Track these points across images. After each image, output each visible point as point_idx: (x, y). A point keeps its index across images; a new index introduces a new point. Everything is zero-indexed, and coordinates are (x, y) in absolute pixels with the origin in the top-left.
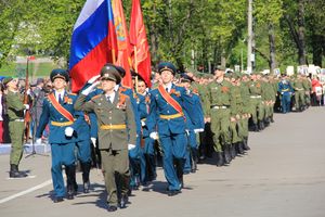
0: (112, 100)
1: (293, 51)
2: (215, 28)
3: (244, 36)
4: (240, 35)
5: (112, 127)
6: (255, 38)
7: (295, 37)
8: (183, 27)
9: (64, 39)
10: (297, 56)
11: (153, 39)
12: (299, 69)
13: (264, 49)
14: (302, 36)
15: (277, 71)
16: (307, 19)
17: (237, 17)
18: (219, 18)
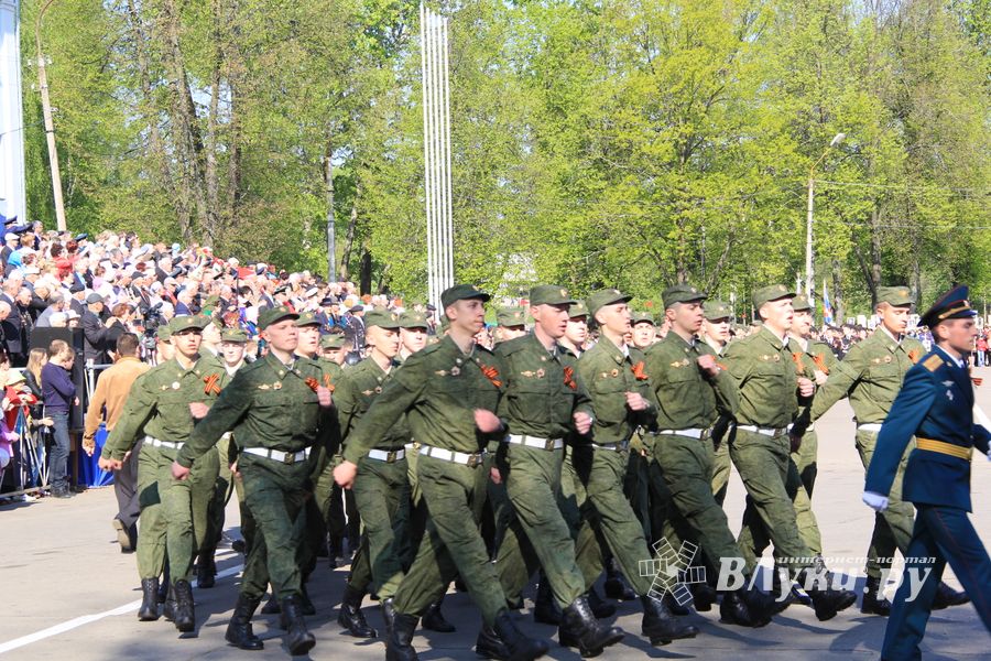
1: (864, 294)
2: (763, 265)
4: (796, 274)
6: (815, 277)
7: (868, 278)
8: (720, 263)
10: (869, 303)
11: (681, 278)
14: (877, 277)
16: (883, 255)
17: (793, 250)
18: (767, 252)
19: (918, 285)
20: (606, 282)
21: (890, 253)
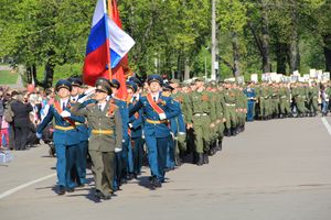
0: (102, 108)
1: (257, 58)
2: (179, 35)
3: (208, 43)
4: (203, 43)
5: (100, 132)
6: (219, 46)
7: (259, 44)
8: (146, 35)
9: (23, 46)
10: (261, 64)
12: (264, 77)
13: (228, 57)
14: (266, 44)
15: (241, 79)
16: (271, 27)
17: (201, 24)
18: (182, 25)
19: (298, 51)
20: (57, 51)
21: (276, 25)
